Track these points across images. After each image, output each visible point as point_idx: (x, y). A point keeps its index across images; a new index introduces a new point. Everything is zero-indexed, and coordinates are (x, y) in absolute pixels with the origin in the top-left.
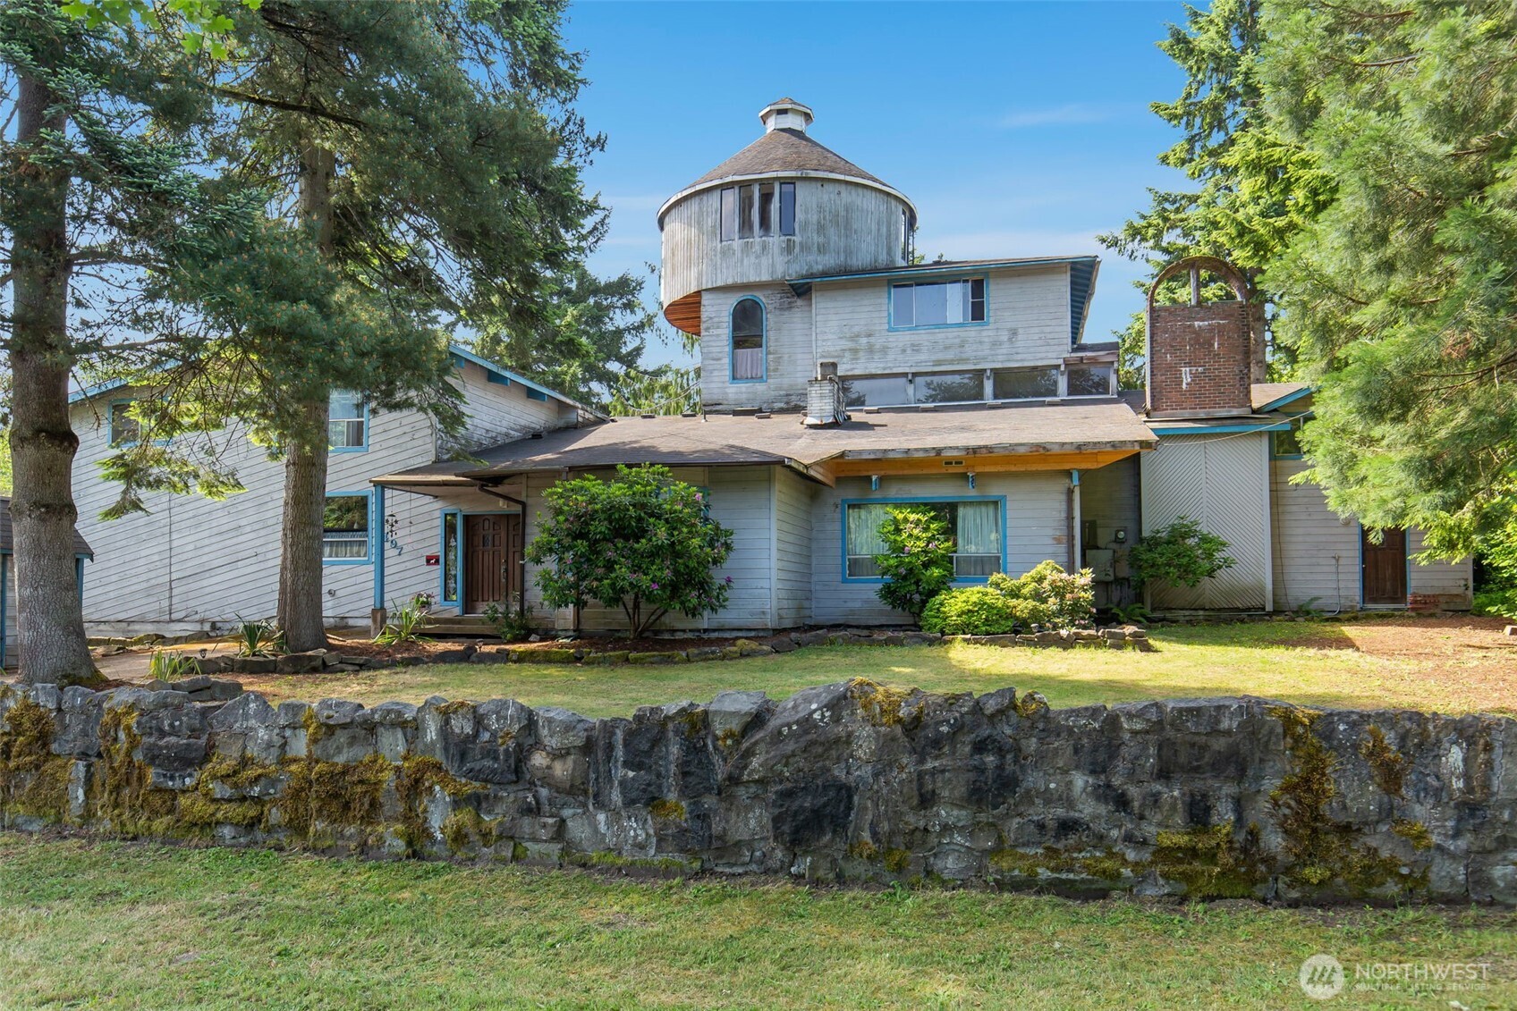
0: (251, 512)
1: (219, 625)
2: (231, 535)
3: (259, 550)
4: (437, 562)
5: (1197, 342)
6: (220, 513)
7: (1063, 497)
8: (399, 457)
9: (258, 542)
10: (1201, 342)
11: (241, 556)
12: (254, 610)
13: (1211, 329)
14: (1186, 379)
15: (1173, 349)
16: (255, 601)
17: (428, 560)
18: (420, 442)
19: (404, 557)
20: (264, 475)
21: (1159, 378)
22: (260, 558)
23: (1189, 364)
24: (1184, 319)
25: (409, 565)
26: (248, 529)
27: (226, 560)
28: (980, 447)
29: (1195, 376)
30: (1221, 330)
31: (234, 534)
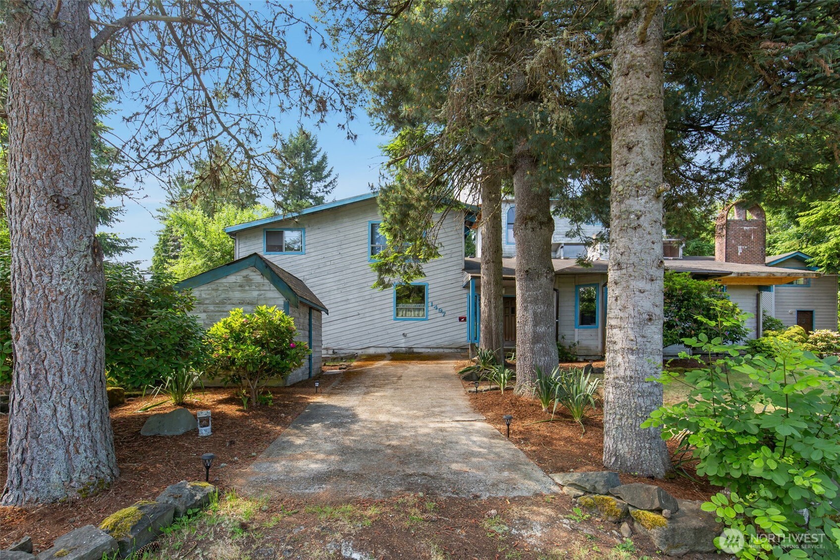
0: (355, 292)
1: (336, 351)
2: (343, 303)
3: (360, 312)
4: (465, 320)
5: (745, 236)
6: (336, 292)
7: (755, 297)
8: (443, 266)
9: (360, 308)
10: (747, 236)
11: (348, 315)
12: (358, 343)
13: (751, 230)
14: (740, 251)
15: (735, 238)
16: (358, 339)
17: (460, 319)
18: (455, 259)
19: (446, 318)
20: (363, 272)
21: (729, 250)
22: (361, 316)
23: (741, 245)
24: (740, 225)
25: (449, 321)
26: (353, 301)
27: (341, 317)
28: (744, 273)
29: (743, 250)
30: (754, 231)
31: (345, 303)
